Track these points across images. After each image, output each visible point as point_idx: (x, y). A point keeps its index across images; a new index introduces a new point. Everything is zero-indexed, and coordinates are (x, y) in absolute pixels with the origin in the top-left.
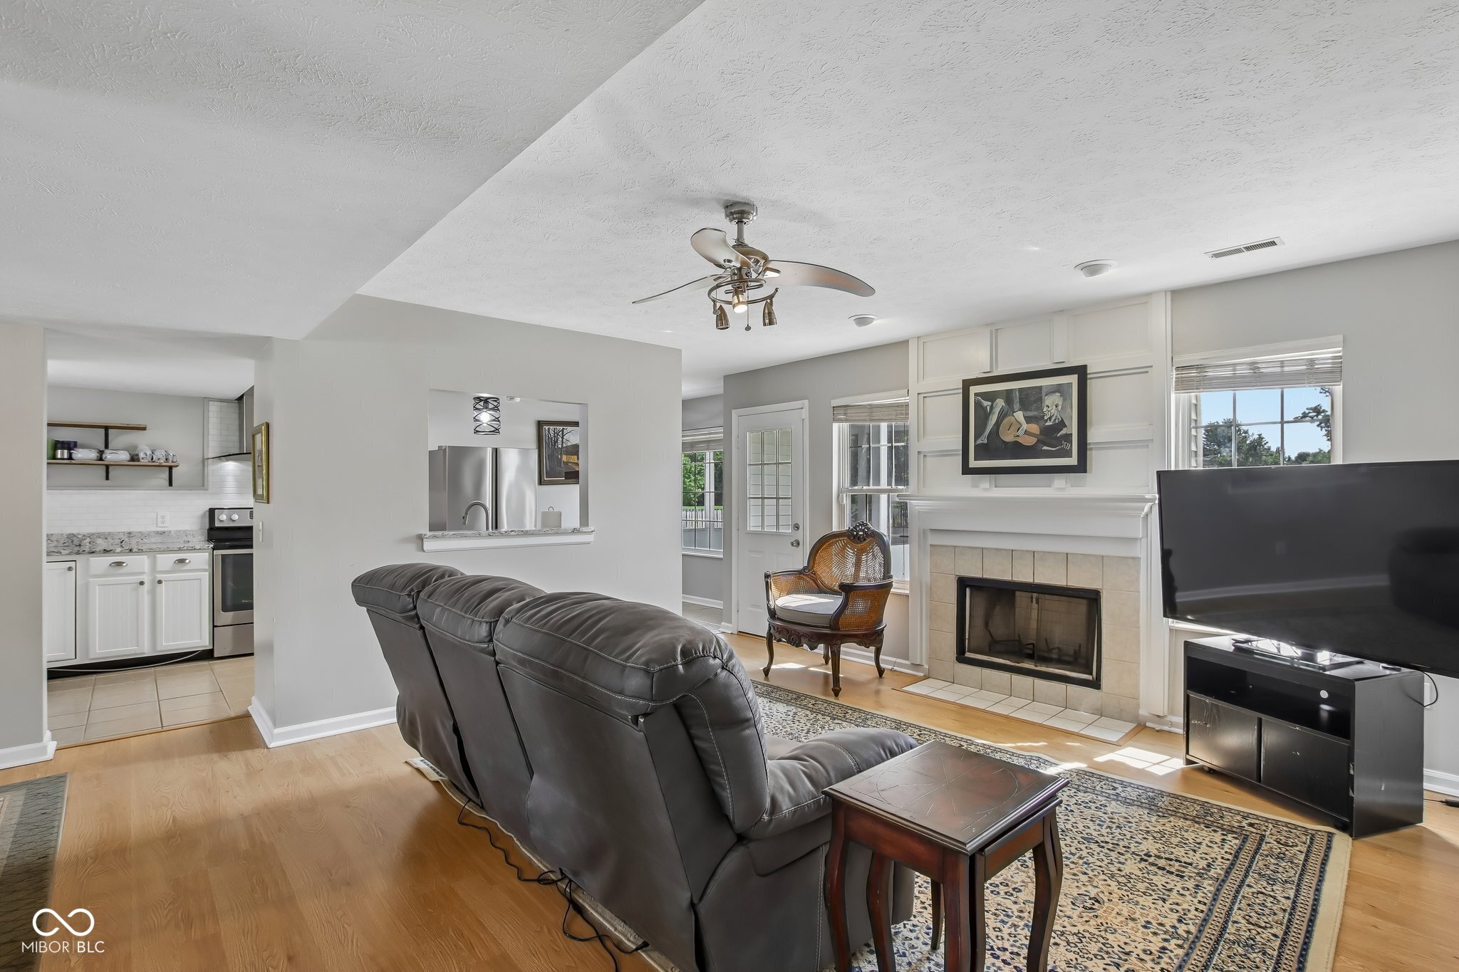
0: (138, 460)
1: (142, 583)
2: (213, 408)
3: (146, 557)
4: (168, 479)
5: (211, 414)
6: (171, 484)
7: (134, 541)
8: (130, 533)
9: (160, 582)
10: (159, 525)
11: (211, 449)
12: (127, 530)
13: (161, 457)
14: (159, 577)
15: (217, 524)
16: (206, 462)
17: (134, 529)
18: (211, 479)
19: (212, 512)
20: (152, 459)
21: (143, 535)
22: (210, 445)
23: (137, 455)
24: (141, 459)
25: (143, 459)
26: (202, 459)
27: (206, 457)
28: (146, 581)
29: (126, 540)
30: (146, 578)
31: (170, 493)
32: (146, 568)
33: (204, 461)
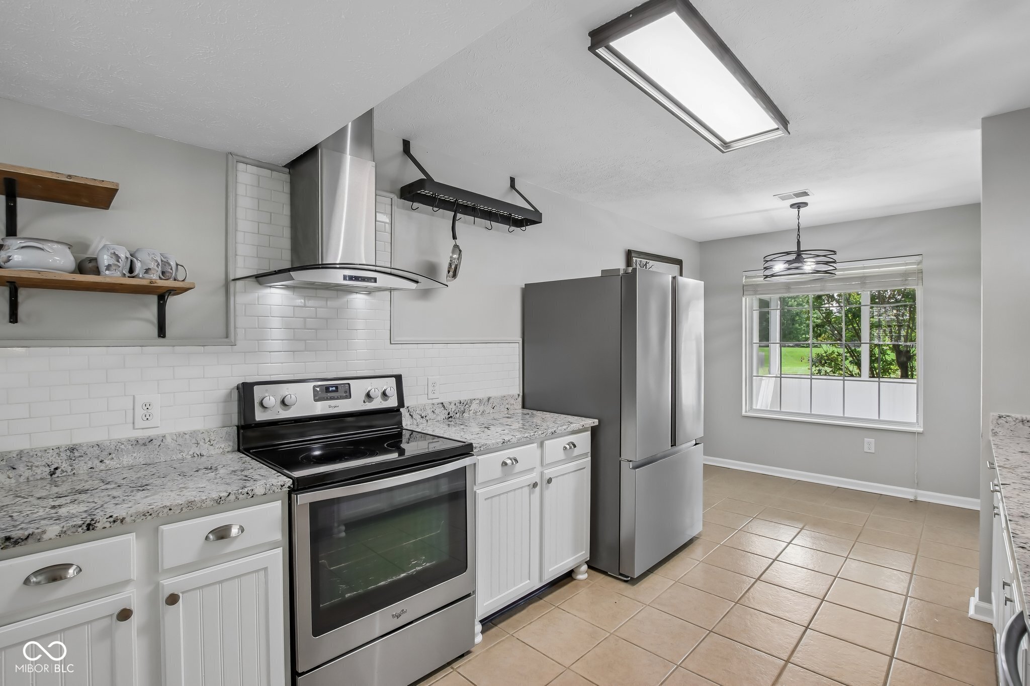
0: (97, 272)
1: (125, 615)
2: (246, 176)
3: (132, 536)
4: (155, 321)
5: (241, 190)
6: (162, 332)
7: (82, 467)
8: (72, 449)
9: (173, 599)
10: (140, 423)
11: (240, 261)
12: (64, 441)
13: (153, 265)
14: (170, 584)
15: (260, 416)
16: (232, 284)
17: (83, 438)
18: (241, 322)
19: (245, 392)
20: (131, 270)
21: (104, 451)
22: (239, 253)
23: (94, 260)
24: (103, 268)
25: (108, 267)
26: (223, 282)
27: (232, 277)
28: (135, 607)
29: (65, 466)
30: (133, 597)
31: (158, 351)
32: (135, 567)
33: (228, 284)
